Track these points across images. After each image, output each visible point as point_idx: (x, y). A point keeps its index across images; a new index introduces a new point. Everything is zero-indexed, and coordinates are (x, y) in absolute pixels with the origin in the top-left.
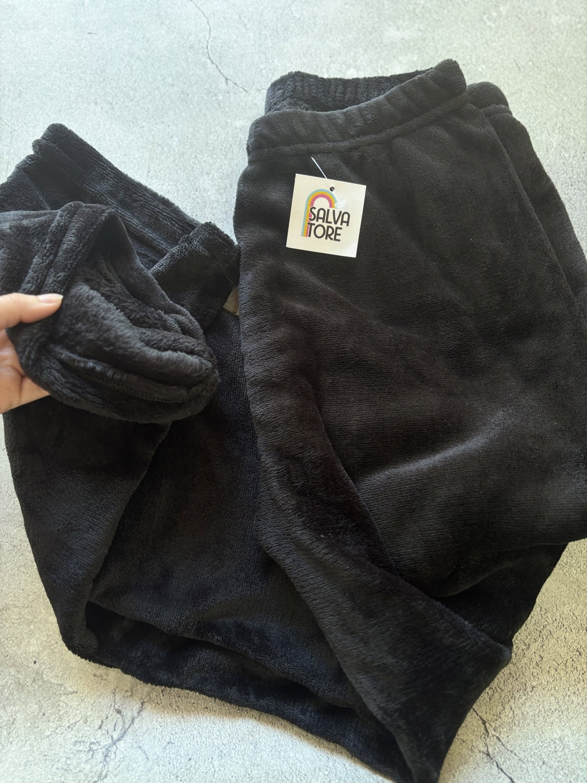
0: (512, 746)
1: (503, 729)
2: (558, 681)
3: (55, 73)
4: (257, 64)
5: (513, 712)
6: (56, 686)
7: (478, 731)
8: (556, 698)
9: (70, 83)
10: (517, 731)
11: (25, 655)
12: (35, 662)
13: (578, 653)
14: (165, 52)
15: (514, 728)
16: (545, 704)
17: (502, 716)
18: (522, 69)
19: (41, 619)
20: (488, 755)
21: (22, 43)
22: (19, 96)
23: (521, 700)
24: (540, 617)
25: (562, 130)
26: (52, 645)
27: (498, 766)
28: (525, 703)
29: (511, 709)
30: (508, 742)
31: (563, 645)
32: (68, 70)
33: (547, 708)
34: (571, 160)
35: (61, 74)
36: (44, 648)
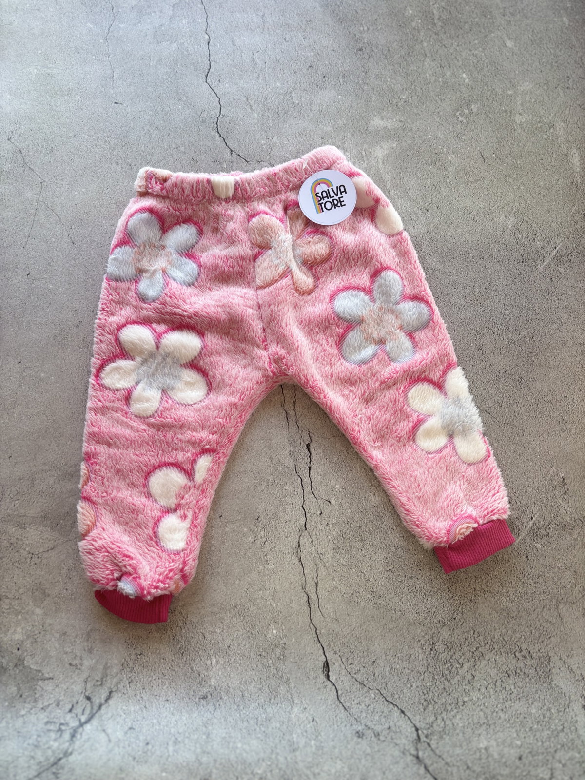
0: (440, 751)
1: (434, 736)
2: (488, 698)
3: (83, 135)
4: (258, 140)
5: (445, 723)
6: (35, 672)
7: (410, 736)
8: (484, 713)
9: (96, 145)
10: (447, 739)
11: (10, 642)
12: (18, 649)
13: (507, 675)
14: (180, 125)
15: (444, 736)
16: (475, 717)
17: (435, 725)
18: (486, 161)
19: (29, 611)
20: (418, 757)
21: (57, 107)
22: (50, 153)
23: (452, 713)
24: (473, 640)
25: (517, 214)
26: (35, 635)
27: (425, 767)
28: (456, 715)
29: (443, 720)
30: (437, 748)
31: (493, 667)
32: (95, 133)
33: (476, 721)
34: (523, 240)
35: (89, 136)
36: (28, 637)
